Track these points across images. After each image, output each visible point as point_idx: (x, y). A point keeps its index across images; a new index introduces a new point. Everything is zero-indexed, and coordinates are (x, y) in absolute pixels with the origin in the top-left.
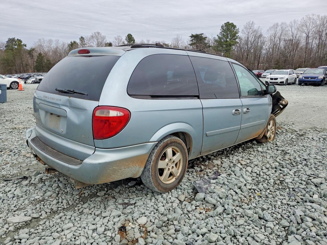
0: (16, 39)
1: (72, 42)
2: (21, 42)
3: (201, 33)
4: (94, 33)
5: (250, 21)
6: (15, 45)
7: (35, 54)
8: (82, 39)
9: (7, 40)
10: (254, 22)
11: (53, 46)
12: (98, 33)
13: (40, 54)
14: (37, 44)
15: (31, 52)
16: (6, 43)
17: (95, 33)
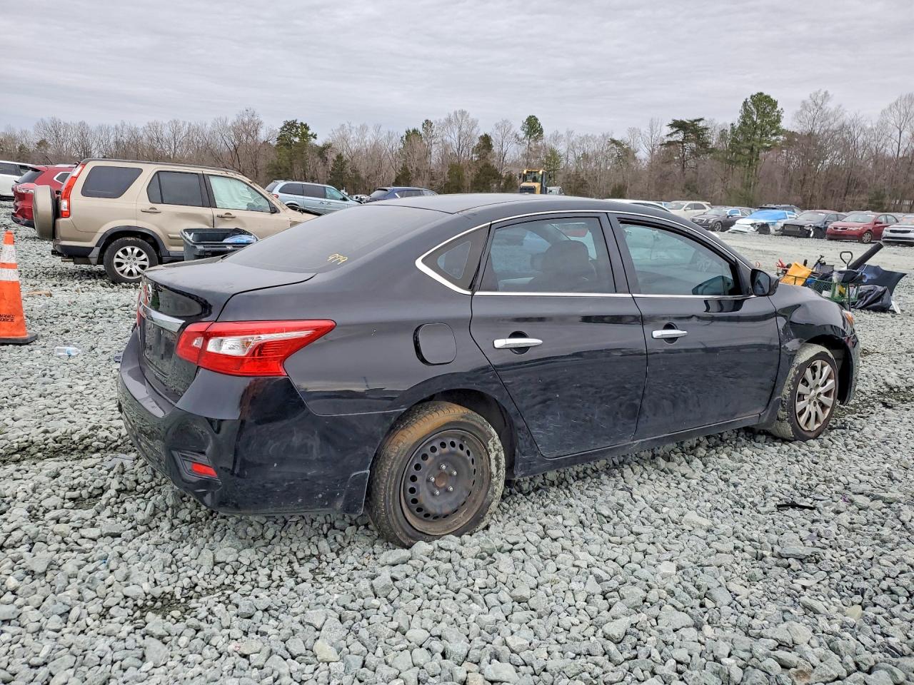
0: (299, 122)
1: (409, 131)
2: (307, 128)
3: (697, 118)
4: (452, 114)
5: (819, 91)
6: (295, 136)
7: (332, 156)
8: (428, 123)
9: (282, 125)
10: (830, 93)
11: (369, 138)
12: (463, 113)
13: (340, 157)
14: (337, 135)
15: (322, 152)
16: (279, 130)
17: (455, 113)
